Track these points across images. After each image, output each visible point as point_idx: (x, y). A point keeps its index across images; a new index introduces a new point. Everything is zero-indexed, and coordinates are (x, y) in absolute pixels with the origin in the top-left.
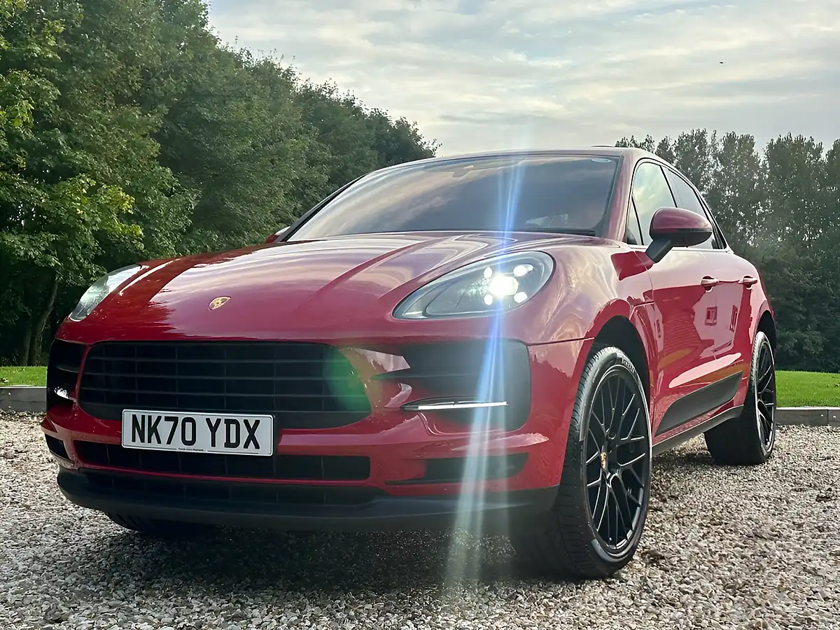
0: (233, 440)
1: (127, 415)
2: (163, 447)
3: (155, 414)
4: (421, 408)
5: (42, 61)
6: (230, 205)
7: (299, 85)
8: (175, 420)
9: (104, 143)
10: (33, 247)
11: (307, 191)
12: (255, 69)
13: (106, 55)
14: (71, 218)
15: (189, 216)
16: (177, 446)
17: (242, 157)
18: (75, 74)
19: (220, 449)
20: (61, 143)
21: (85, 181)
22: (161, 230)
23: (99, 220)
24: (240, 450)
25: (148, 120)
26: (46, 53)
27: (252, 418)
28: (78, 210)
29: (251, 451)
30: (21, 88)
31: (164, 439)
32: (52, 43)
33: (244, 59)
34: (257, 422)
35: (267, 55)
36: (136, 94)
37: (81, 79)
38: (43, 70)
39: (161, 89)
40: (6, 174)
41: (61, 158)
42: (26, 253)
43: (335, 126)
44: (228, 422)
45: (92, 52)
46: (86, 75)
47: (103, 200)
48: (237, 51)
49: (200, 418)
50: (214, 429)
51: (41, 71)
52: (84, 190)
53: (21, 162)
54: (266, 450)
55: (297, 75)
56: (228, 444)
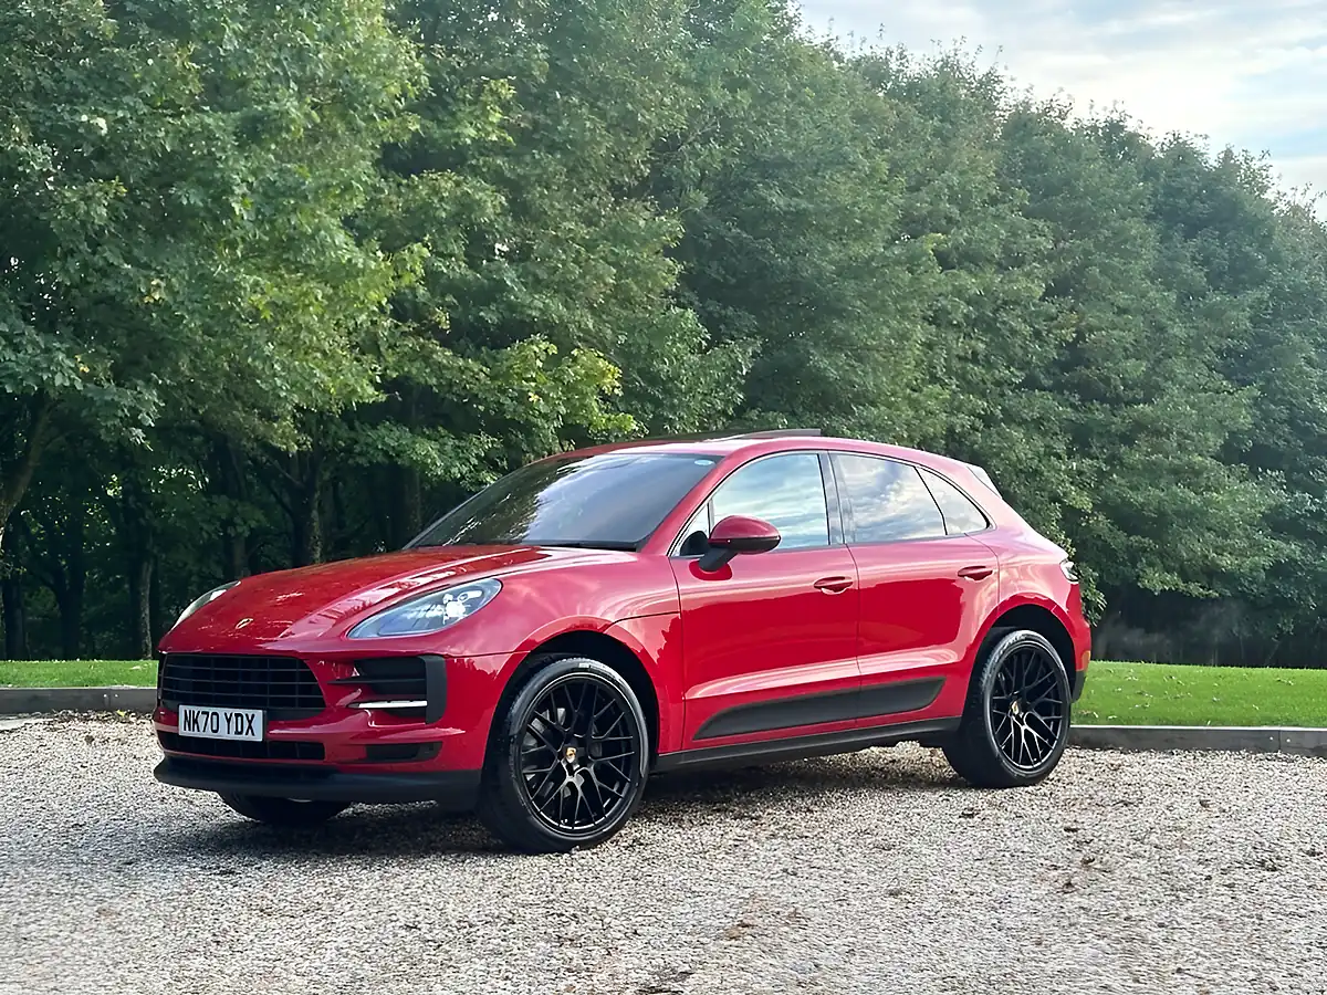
0: (239, 730)
1: (182, 708)
2: (201, 735)
3: (196, 709)
4: (362, 706)
5: (481, 146)
6: (819, 360)
7: (1007, 102)
8: (207, 713)
9: (582, 276)
10: (460, 459)
11: (1003, 316)
12: (912, 86)
13: (588, 124)
14: (521, 409)
15: (740, 387)
16: (209, 734)
17: (846, 271)
18: (537, 163)
19: (232, 736)
20: (508, 282)
21: (541, 346)
22: (681, 418)
23: (563, 410)
24: (243, 737)
25: (660, 227)
26: (488, 134)
27: (250, 712)
28: (530, 394)
29: (250, 737)
30: (442, 199)
31: (202, 729)
32: (496, 117)
33: (894, 66)
34: (253, 716)
35: (948, 49)
36: (644, 181)
37: (545, 169)
38: (485, 162)
39: (696, 165)
40: (421, 340)
41: (512, 307)
42: (447, 470)
43: (1067, 183)
44: (237, 715)
45: (565, 123)
46: (553, 164)
47: (571, 375)
48: (880, 53)
49: (221, 711)
50: (229, 721)
51: (481, 162)
52: (538, 361)
53: (443, 319)
54: (259, 738)
55: (1007, 83)
56: (237, 733)
